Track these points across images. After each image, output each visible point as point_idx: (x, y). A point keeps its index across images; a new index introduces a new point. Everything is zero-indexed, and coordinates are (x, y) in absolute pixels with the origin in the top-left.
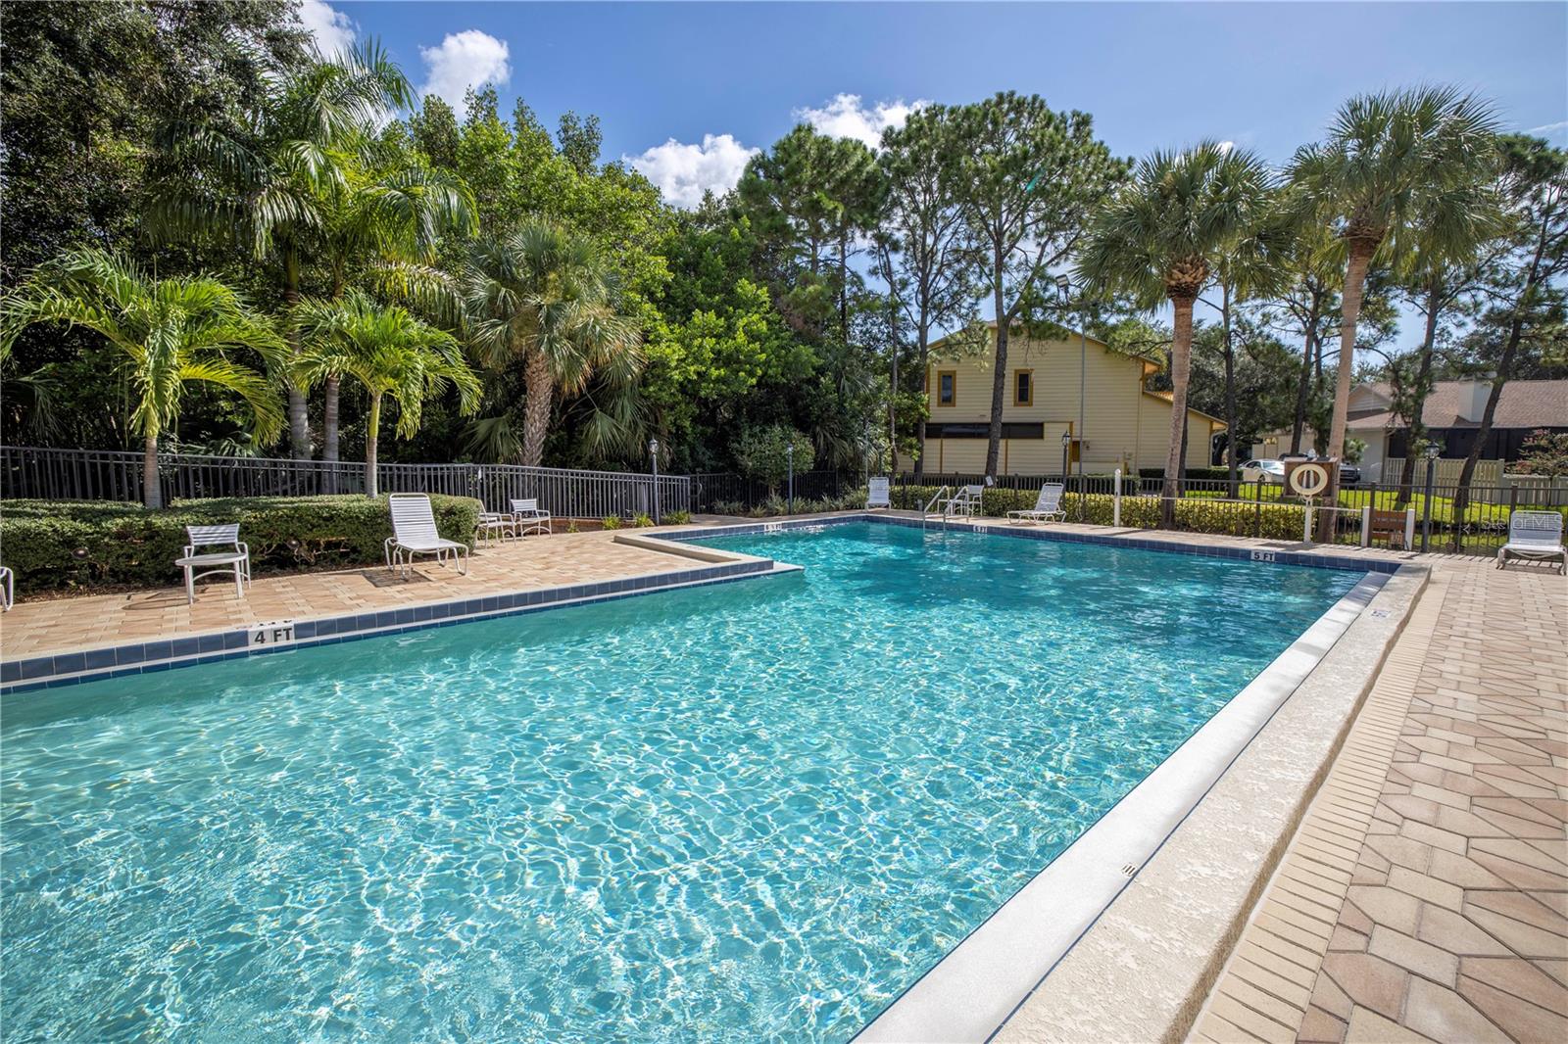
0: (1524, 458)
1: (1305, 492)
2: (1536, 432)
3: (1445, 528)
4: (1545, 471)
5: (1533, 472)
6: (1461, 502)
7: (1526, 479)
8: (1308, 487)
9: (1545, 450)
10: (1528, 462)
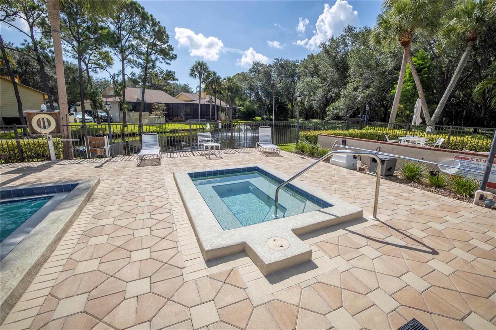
0: (153, 111)
1: (43, 131)
2: (155, 104)
3: (137, 135)
4: (158, 115)
5: (156, 116)
6: (140, 126)
7: (154, 118)
8: (45, 128)
9: (157, 109)
10: (154, 113)
